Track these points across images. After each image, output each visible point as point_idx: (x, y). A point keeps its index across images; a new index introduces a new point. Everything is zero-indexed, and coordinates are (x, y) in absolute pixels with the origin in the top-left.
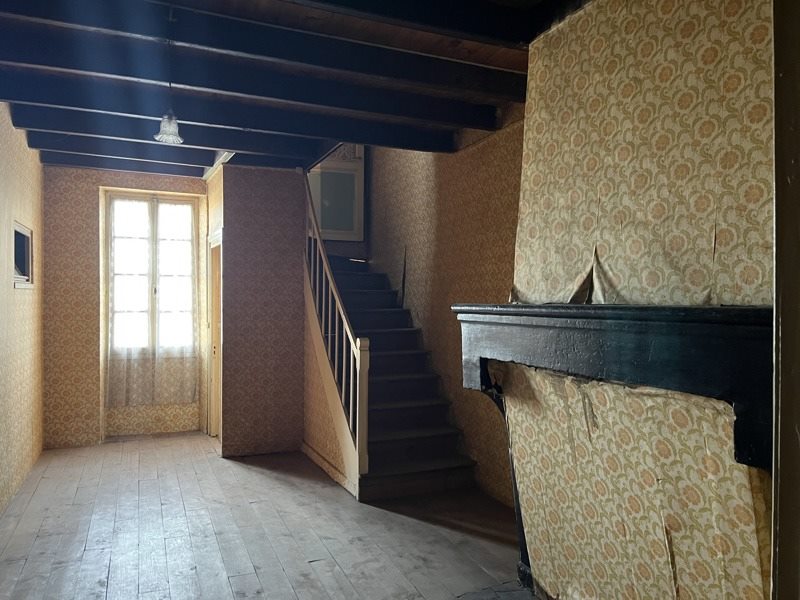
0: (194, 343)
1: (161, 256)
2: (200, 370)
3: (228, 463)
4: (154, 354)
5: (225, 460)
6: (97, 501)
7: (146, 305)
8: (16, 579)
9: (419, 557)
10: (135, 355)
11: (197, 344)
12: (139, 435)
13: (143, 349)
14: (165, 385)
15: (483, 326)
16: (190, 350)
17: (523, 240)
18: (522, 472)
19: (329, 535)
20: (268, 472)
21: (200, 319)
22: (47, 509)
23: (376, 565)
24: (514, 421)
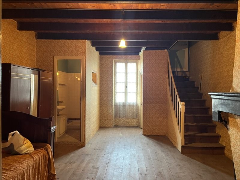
0: (136, 101)
1: (128, 78)
2: (138, 109)
3: (144, 137)
4: (126, 104)
5: (143, 136)
6: (109, 142)
7: (124, 91)
8: (88, 159)
9: (198, 175)
10: (121, 104)
11: (137, 102)
12: (123, 126)
13: (124, 103)
14: (129, 113)
15: (219, 100)
16: (135, 103)
17: (236, 70)
18: (234, 151)
19: (170, 162)
20: (155, 141)
21: (138, 95)
22: (98, 143)
23: (184, 174)
24: (231, 134)
